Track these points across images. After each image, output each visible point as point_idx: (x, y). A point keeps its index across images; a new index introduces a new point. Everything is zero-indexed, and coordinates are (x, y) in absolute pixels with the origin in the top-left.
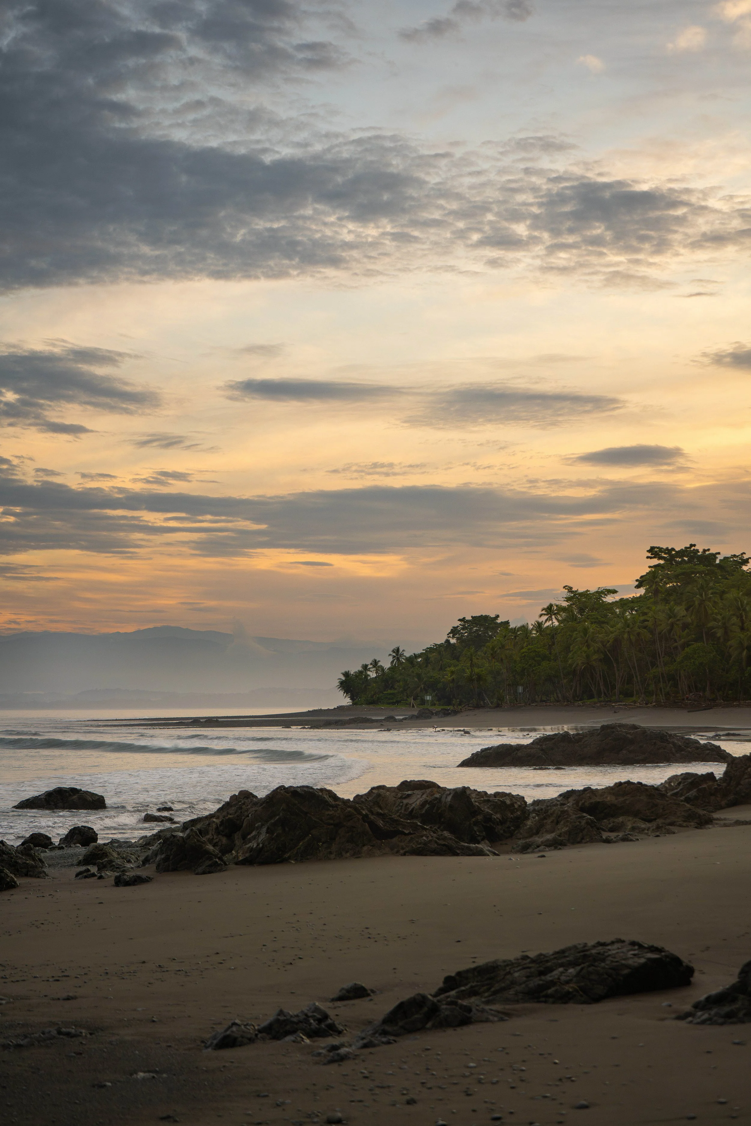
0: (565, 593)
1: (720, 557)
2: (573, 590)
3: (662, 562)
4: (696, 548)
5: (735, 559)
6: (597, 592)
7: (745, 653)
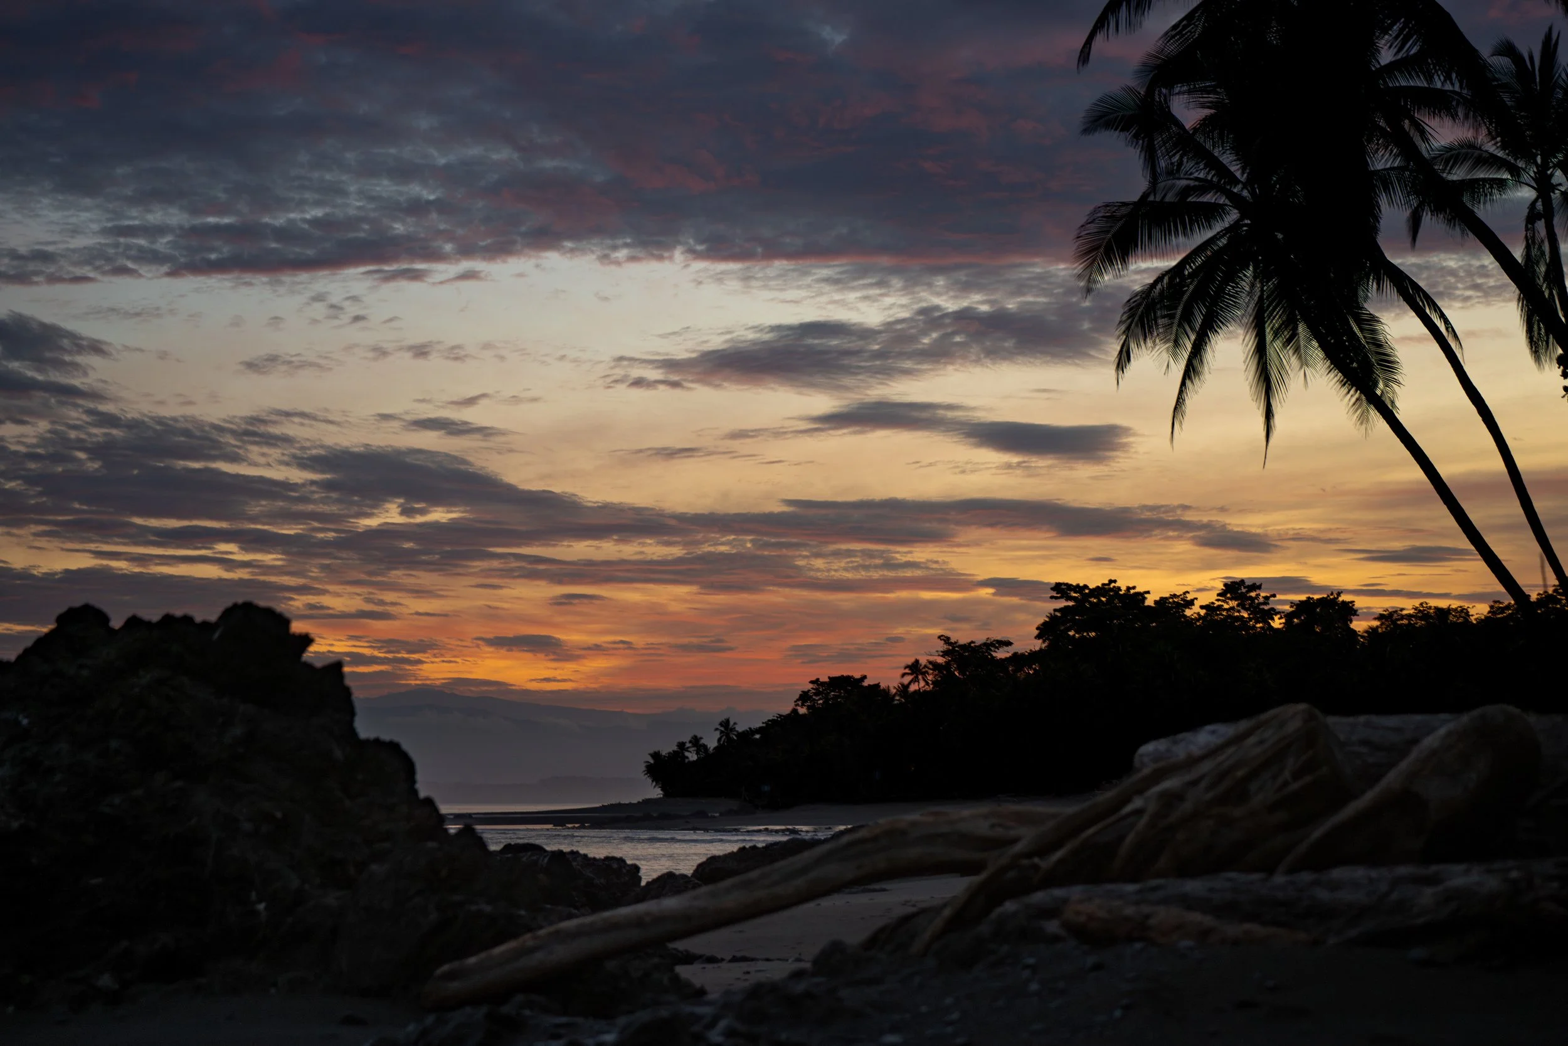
0: (942, 646)
1: (1151, 598)
2: (953, 640)
3: (1071, 603)
4: (1117, 585)
5: (1175, 600)
6: (985, 644)
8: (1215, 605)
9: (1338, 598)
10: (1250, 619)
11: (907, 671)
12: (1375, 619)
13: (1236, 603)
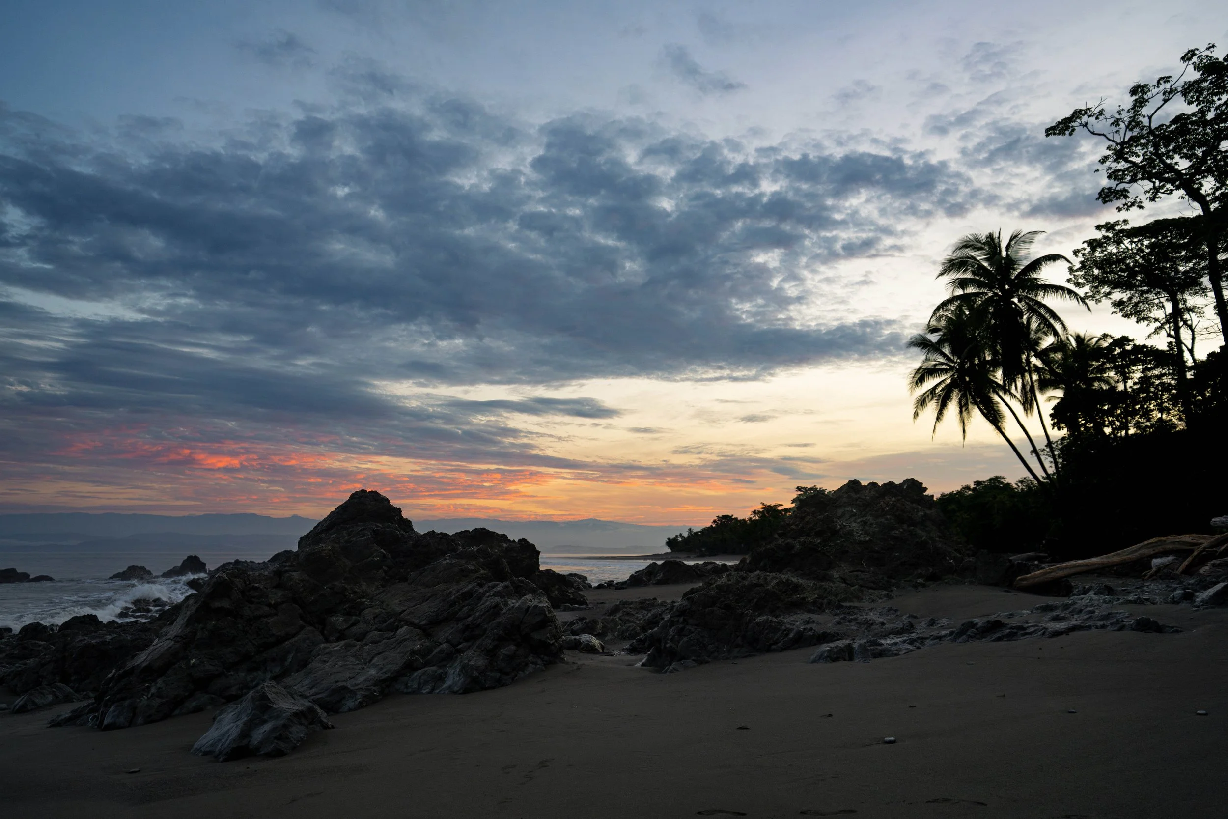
1: (826, 491)
2: (765, 504)
4: (816, 487)
6: (775, 505)
11: (752, 513)
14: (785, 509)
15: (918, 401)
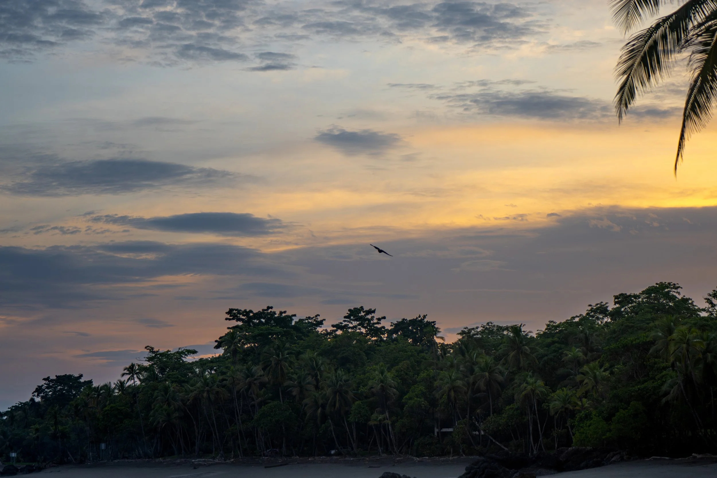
0: (147, 353)
1: (295, 320)
2: (155, 350)
3: (240, 323)
4: (273, 310)
5: (310, 321)
6: (178, 352)
7: (319, 411)
8: (343, 325)
9: (423, 320)
10: (367, 334)
11: (126, 372)
12: (458, 334)
13: (358, 323)
14: (201, 360)
15: (632, 53)
